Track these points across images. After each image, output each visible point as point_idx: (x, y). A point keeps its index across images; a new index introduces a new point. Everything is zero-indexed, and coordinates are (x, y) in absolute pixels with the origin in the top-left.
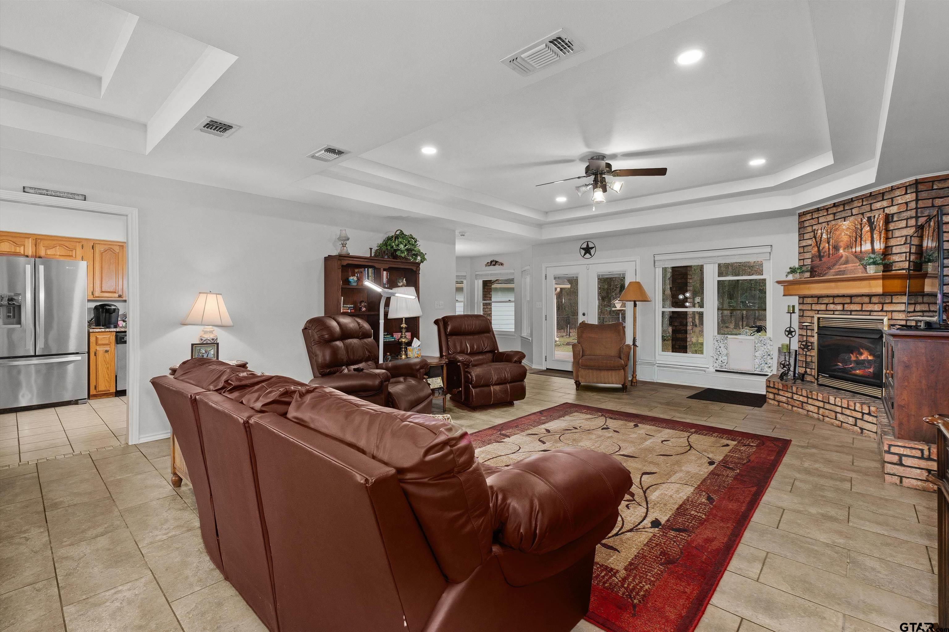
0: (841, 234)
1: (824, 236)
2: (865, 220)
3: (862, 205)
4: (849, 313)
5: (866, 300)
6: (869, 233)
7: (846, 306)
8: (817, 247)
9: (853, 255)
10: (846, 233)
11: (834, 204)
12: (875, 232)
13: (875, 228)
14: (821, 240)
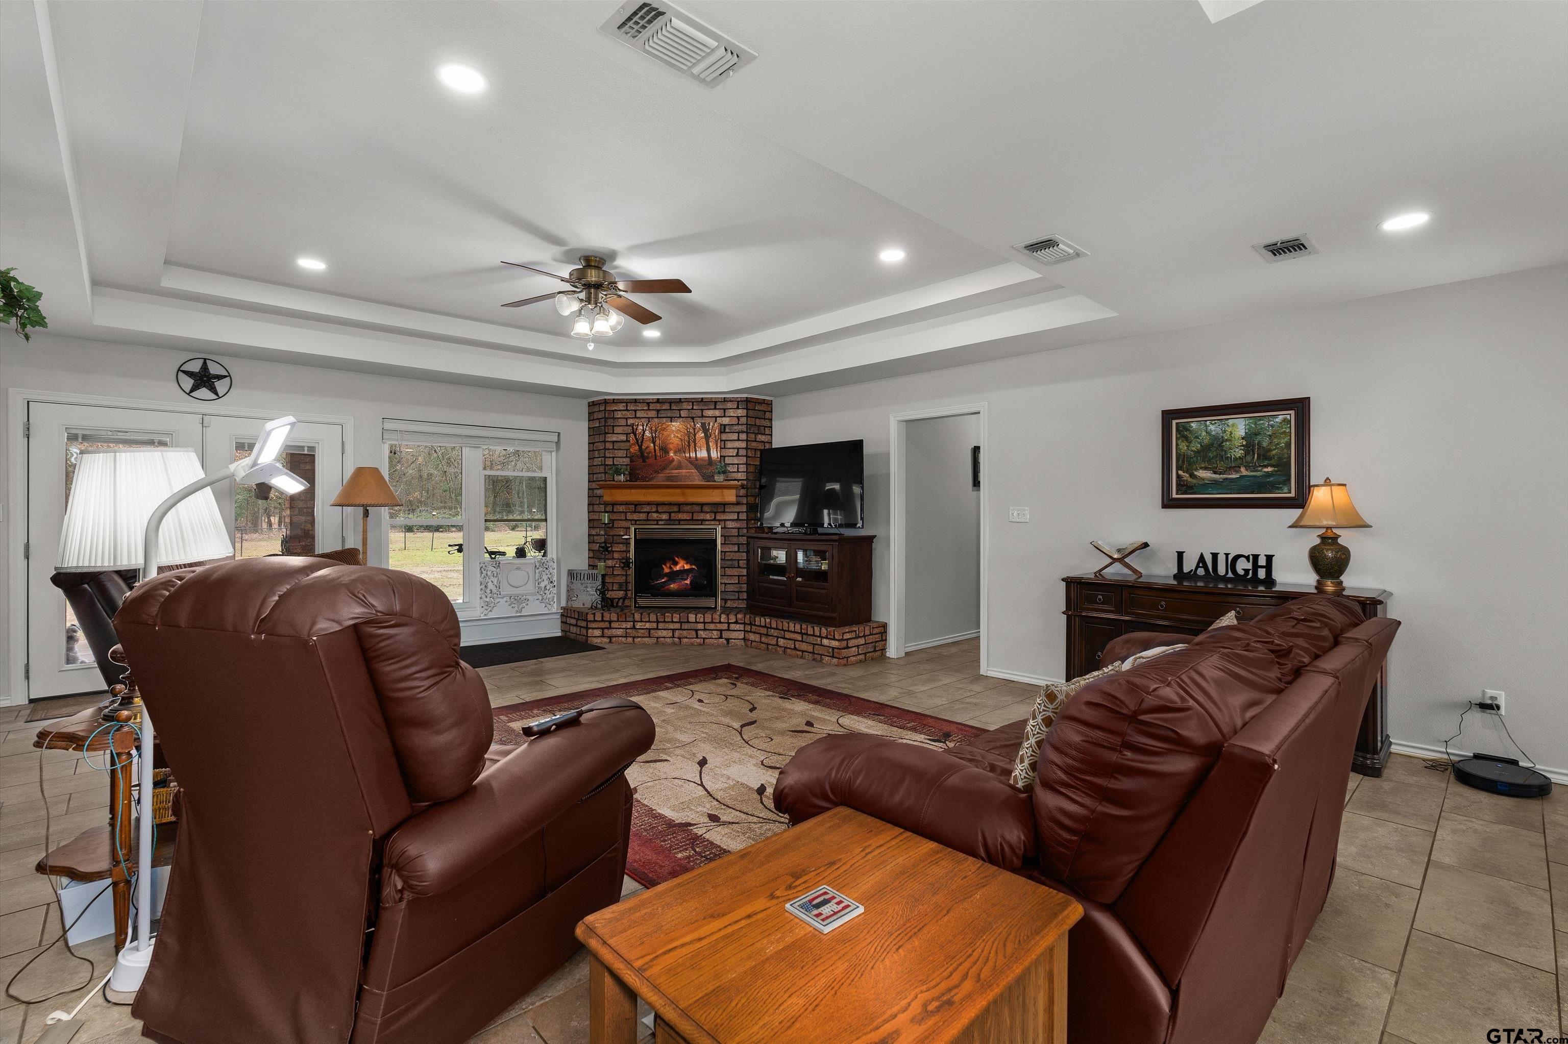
0: (669, 435)
1: (647, 434)
2: (698, 425)
3: (693, 409)
4: (677, 522)
5: (697, 508)
6: (704, 440)
7: (673, 515)
8: (639, 446)
9: (687, 460)
10: (677, 435)
11: (658, 399)
12: (711, 439)
13: (711, 436)
14: (643, 438)
